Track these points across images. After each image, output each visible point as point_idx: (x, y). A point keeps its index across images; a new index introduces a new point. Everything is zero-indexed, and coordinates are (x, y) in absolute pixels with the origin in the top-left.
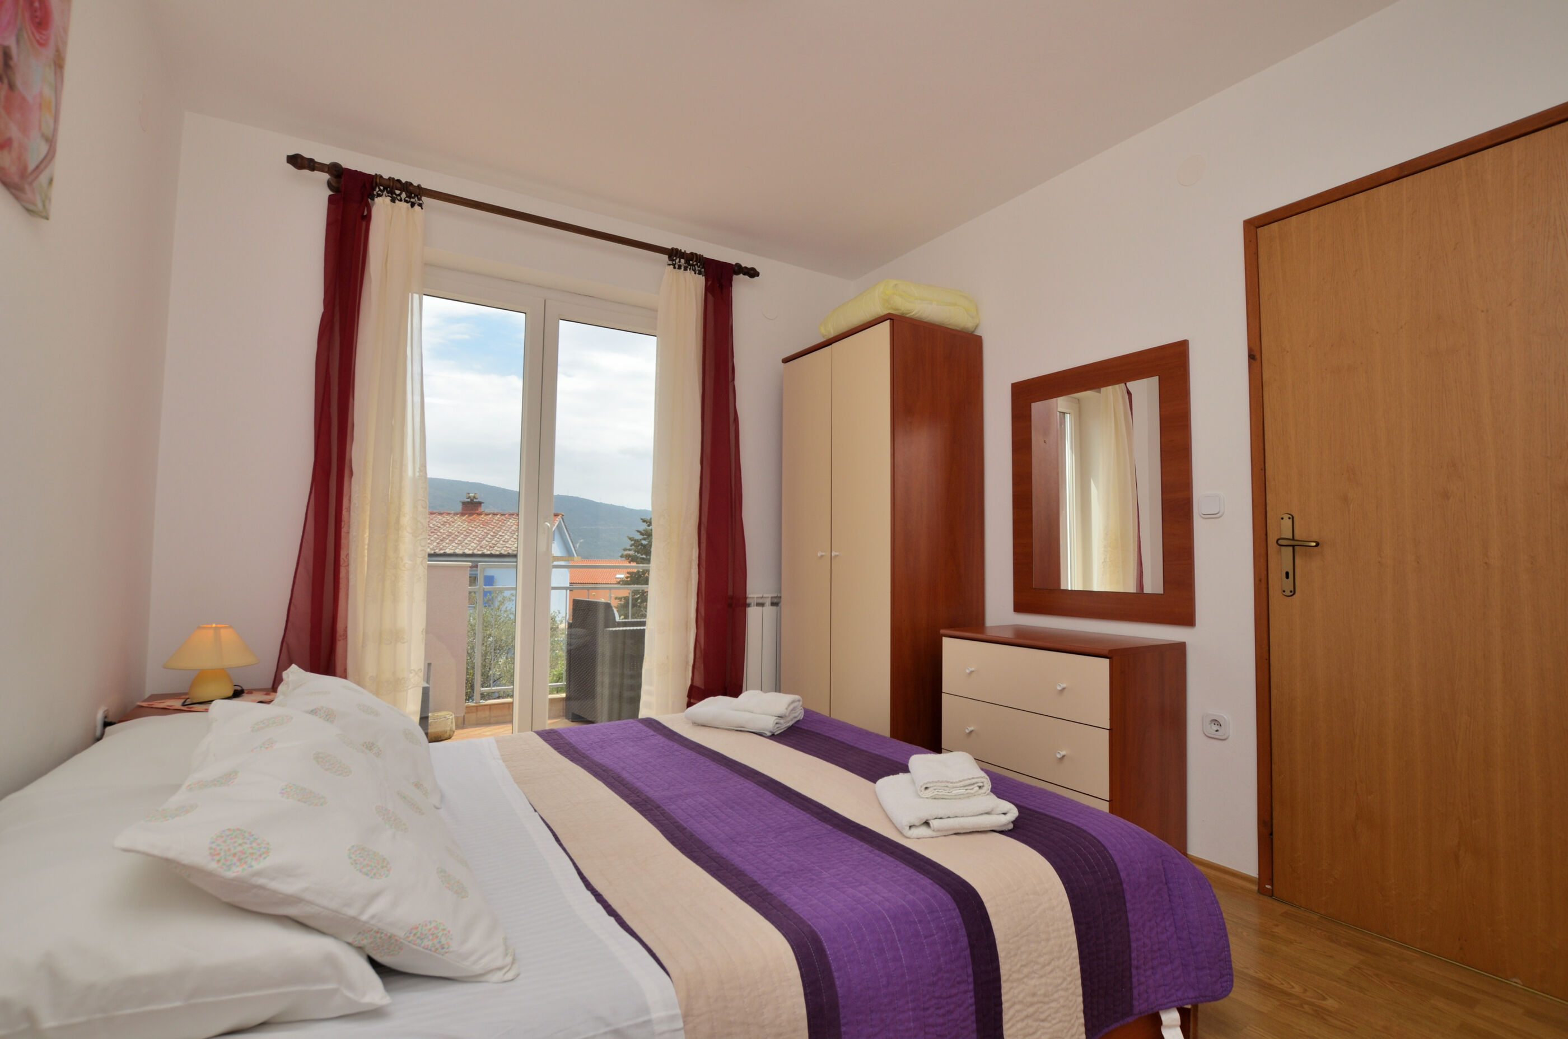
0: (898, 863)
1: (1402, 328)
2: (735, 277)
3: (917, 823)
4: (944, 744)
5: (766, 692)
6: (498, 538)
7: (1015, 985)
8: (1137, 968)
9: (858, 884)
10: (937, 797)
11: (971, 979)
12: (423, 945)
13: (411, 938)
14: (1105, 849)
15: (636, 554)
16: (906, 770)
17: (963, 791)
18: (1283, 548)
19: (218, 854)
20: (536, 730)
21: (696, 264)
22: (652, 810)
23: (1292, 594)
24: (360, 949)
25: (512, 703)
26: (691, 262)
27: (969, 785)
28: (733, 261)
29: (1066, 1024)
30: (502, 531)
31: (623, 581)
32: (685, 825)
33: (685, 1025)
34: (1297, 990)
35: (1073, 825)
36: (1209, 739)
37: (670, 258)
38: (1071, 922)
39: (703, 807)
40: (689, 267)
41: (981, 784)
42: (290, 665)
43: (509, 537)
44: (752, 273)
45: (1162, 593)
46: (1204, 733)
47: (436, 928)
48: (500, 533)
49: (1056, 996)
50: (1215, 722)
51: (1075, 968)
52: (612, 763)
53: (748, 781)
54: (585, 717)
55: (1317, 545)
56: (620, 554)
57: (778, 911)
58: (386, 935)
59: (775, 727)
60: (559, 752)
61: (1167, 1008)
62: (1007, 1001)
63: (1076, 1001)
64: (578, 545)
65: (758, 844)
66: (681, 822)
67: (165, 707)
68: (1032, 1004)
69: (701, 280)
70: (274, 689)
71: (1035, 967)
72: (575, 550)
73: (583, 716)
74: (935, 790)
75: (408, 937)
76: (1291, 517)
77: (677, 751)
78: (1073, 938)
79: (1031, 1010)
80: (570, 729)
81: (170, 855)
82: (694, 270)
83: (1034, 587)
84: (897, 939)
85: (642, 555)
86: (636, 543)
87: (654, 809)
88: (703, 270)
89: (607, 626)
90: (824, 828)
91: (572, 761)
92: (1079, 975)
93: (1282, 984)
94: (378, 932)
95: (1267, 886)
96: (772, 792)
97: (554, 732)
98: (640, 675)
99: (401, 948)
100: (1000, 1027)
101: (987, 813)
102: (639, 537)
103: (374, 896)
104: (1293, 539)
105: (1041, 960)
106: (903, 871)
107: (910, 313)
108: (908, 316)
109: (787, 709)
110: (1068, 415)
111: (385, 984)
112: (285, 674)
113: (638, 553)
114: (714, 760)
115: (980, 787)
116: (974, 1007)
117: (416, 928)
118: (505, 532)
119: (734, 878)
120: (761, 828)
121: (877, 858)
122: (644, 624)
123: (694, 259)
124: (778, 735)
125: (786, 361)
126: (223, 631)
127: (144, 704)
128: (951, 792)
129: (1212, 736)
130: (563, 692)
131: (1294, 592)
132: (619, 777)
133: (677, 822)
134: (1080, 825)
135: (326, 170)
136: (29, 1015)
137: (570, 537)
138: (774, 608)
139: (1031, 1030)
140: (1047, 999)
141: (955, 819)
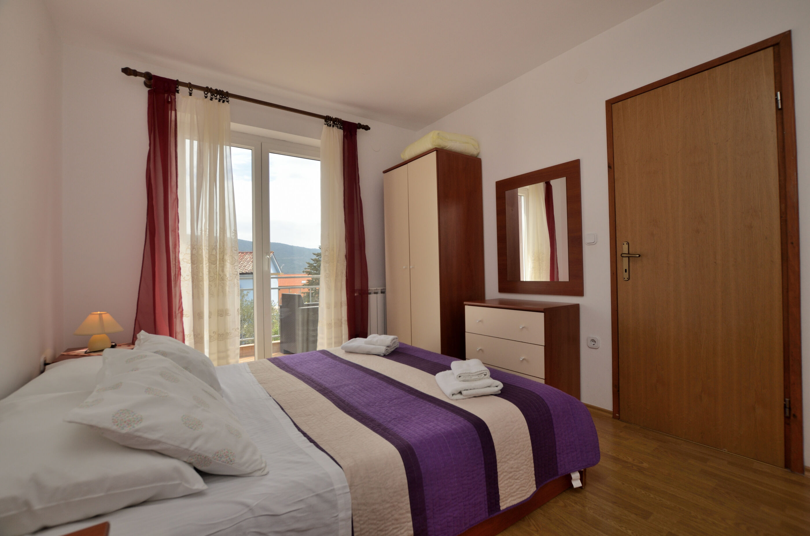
0: (448, 411)
1: (678, 152)
2: (358, 130)
3: (456, 393)
4: (467, 357)
5: (380, 334)
6: (241, 265)
7: (503, 464)
8: (559, 454)
9: (429, 422)
10: (465, 380)
11: (483, 462)
12: (221, 460)
13: (215, 458)
14: (543, 400)
15: (311, 271)
16: (450, 369)
17: (477, 377)
18: (624, 258)
19: (117, 422)
20: (268, 358)
21: (338, 124)
22: (328, 393)
23: (628, 279)
24: (190, 464)
25: (254, 346)
26: (336, 123)
27: (480, 374)
28: (357, 122)
29: (527, 480)
30: (243, 261)
31: (305, 284)
32: (345, 399)
33: (350, 490)
34: (630, 460)
35: (528, 390)
36: (590, 349)
37: (326, 121)
38: (529, 434)
39: (353, 390)
40: (335, 125)
41: (485, 374)
42: (140, 330)
43: (246, 264)
44: (367, 128)
45: (568, 281)
46: (588, 346)
47: (227, 452)
48: (242, 262)
49: (522, 468)
50: (593, 341)
51: (530, 455)
52: (307, 372)
53: (374, 377)
54: (290, 351)
55: (640, 256)
56: (302, 271)
57: (392, 436)
58: (203, 456)
59: (385, 351)
60: (280, 368)
61: (574, 471)
62: (499, 472)
63: (531, 470)
64: (281, 267)
65: (381, 406)
66: (342, 398)
67: (76, 354)
68: (511, 472)
69: (341, 131)
70: (133, 343)
71: (513, 455)
72: (281, 270)
73: (289, 351)
74: (464, 377)
75: (214, 457)
76: (627, 243)
77: (339, 365)
78: (530, 441)
79: (511, 475)
80: (284, 357)
81: (93, 423)
82: (337, 127)
83: (508, 280)
84: (448, 446)
85: (314, 271)
86: (310, 265)
87: (329, 392)
88: (342, 127)
89: (299, 306)
90: (411, 397)
91: (287, 372)
92: (532, 458)
93: (624, 458)
94: (199, 456)
95: (617, 415)
96: (386, 382)
97: (277, 359)
98: (317, 330)
99: (211, 463)
100: (497, 483)
101: (489, 387)
102: (312, 262)
103: (196, 438)
104: (629, 254)
105: (515, 452)
106: (450, 415)
107: (446, 147)
108: (445, 149)
109: (391, 342)
110: (523, 197)
111: (205, 480)
112: (138, 335)
113: (312, 270)
114: (356, 368)
115: (485, 375)
116: (485, 475)
117: (218, 453)
118: (244, 262)
119: (370, 422)
120: (382, 399)
121: (437, 410)
122: (318, 305)
123: (337, 121)
124: (387, 355)
125: (385, 172)
126: (103, 315)
127: (65, 353)
128: (471, 378)
129: (591, 347)
130: (279, 340)
131: (629, 279)
132: (311, 378)
133: (341, 398)
134: (531, 390)
135: (143, 76)
136: (27, 504)
137: (277, 263)
138: (382, 294)
139: (511, 484)
140: (518, 470)
141: (474, 390)
